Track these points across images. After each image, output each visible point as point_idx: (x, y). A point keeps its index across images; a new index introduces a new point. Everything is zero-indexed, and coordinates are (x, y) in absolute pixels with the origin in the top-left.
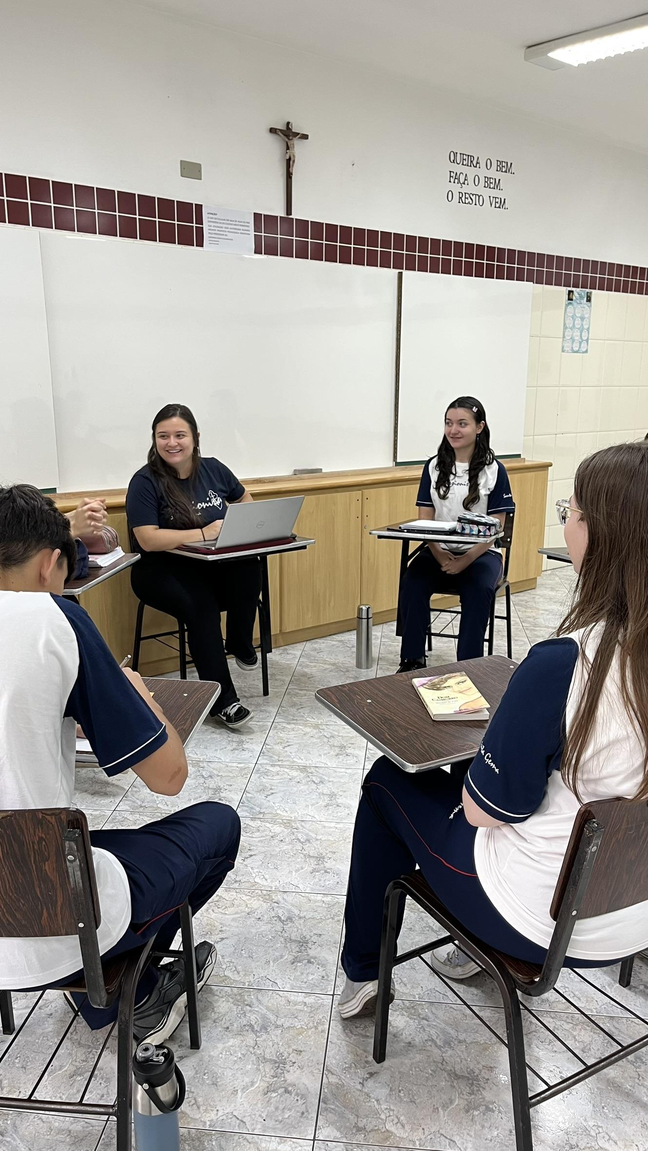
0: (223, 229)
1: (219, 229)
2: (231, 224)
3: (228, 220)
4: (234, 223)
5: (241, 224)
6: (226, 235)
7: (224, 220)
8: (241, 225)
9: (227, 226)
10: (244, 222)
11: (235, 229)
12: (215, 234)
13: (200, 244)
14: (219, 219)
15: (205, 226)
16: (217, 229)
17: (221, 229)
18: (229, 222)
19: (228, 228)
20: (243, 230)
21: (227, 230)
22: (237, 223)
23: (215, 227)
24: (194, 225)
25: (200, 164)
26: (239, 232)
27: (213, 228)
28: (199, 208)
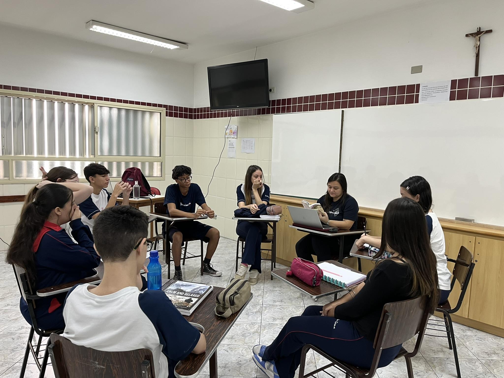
0: (431, 92)
1: (428, 93)
2: (436, 89)
5: (442, 87)
6: (432, 95)
7: (432, 88)
9: (433, 90)
10: (444, 86)
11: (438, 91)
13: (417, 101)
14: (429, 88)
15: (420, 94)
17: (429, 93)
18: (434, 88)
21: (433, 92)
23: (426, 92)
24: (415, 94)
25: (422, 66)
26: (441, 91)
27: (424, 93)
28: (418, 85)
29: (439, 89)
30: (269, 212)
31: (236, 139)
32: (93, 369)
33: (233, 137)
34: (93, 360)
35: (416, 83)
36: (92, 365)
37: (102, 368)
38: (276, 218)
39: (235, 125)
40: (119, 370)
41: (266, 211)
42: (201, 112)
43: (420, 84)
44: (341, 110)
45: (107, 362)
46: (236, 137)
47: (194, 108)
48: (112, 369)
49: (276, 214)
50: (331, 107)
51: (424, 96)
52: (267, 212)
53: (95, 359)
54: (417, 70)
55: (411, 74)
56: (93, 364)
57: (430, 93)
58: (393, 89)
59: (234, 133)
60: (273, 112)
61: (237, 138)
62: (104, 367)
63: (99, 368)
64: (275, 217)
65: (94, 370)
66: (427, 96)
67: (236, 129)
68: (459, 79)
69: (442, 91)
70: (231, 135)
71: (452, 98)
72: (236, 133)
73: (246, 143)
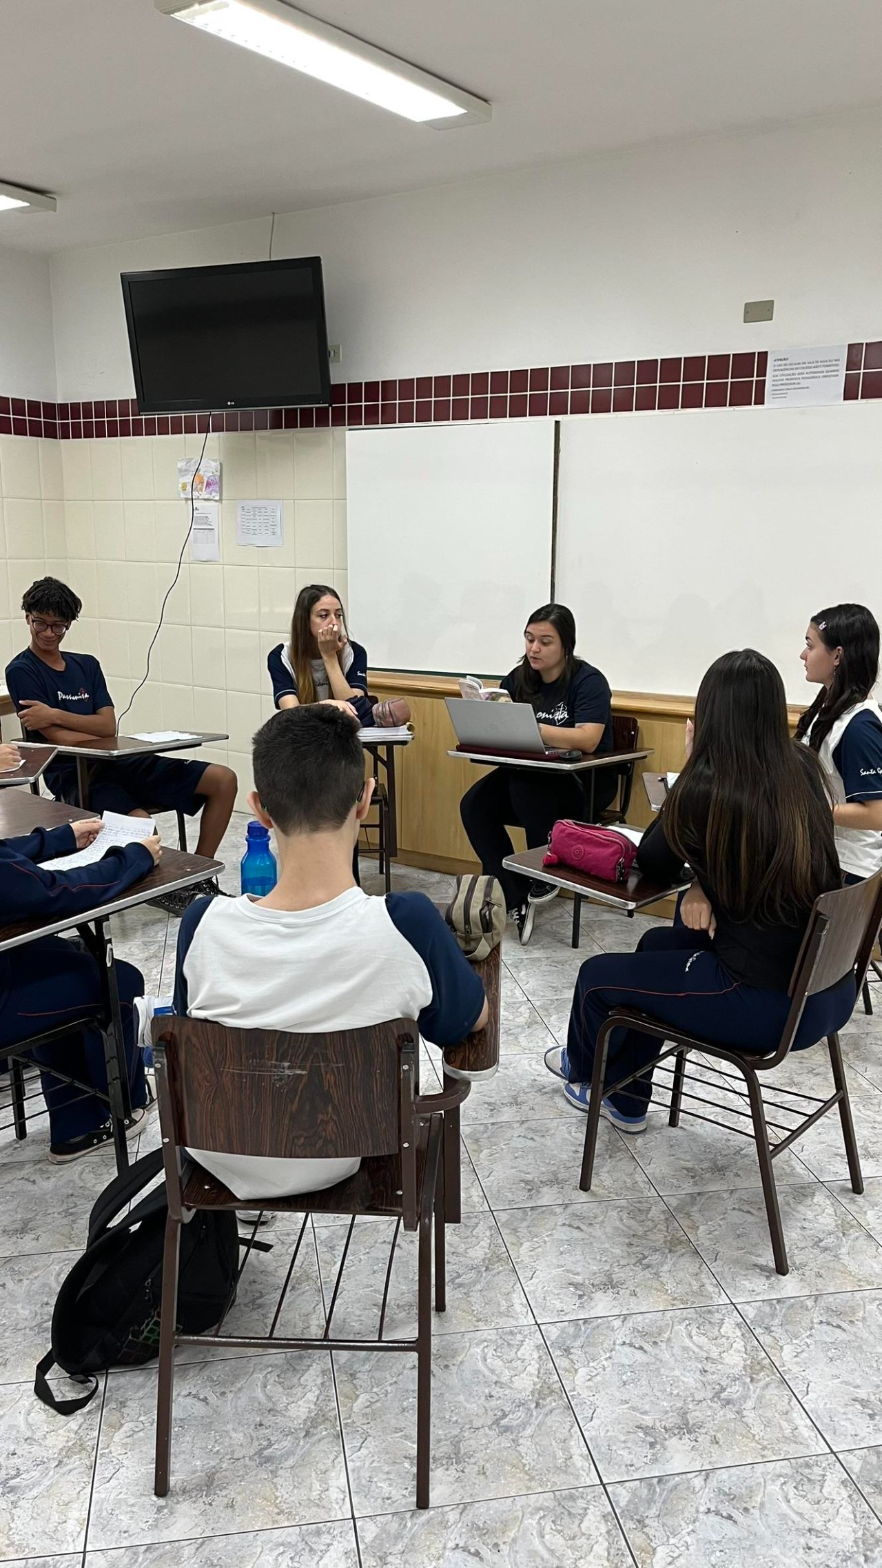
0: (797, 376)
1: (789, 377)
2: (810, 367)
3: (805, 363)
4: (812, 365)
5: (825, 364)
6: (799, 383)
7: (799, 364)
8: (824, 366)
9: (800, 372)
10: (830, 361)
11: (814, 373)
12: (782, 384)
13: (760, 401)
14: (791, 364)
15: (768, 379)
16: (785, 378)
17: (793, 377)
18: (807, 365)
19: (803, 374)
20: (827, 372)
21: (800, 376)
22: (819, 364)
23: (783, 375)
24: (755, 379)
25: (773, 301)
26: (821, 375)
27: (779, 378)
28: (763, 356)
29: (816, 368)
30: (380, 718)
31: (217, 504)
32: (273, 1081)
33: (206, 497)
34: (276, 1060)
35: (757, 349)
36: (271, 1071)
37: (300, 1075)
38: (402, 733)
39: (213, 460)
40: (342, 1073)
41: (372, 717)
42: (87, 415)
43: (766, 353)
44: (550, 420)
45: (312, 1060)
46: (217, 498)
47: (59, 402)
48: (323, 1072)
49: (401, 723)
50: (518, 411)
51: (777, 385)
52: (374, 717)
53: (282, 1058)
54: (759, 312)
55: (745, 322)
56: (275, 1070)
57: (796, 379)
58: (694, 365)
59: (208, 484)
60: (338, 420)
61: (221, 500)
62: (304, 1072)
63: (289, 1076)
64: (398, 731)
65: (273, 1084)
66: (789, 387)
67: (216, 473)
68: (868, 341)
69: (825, 374)
70: (201, 490)
71: (849, 394)
72: (215, 484)
73: (254, 515)
